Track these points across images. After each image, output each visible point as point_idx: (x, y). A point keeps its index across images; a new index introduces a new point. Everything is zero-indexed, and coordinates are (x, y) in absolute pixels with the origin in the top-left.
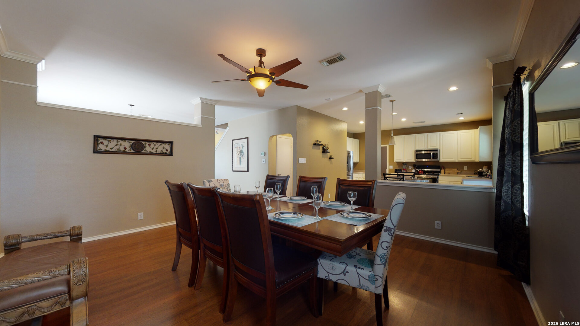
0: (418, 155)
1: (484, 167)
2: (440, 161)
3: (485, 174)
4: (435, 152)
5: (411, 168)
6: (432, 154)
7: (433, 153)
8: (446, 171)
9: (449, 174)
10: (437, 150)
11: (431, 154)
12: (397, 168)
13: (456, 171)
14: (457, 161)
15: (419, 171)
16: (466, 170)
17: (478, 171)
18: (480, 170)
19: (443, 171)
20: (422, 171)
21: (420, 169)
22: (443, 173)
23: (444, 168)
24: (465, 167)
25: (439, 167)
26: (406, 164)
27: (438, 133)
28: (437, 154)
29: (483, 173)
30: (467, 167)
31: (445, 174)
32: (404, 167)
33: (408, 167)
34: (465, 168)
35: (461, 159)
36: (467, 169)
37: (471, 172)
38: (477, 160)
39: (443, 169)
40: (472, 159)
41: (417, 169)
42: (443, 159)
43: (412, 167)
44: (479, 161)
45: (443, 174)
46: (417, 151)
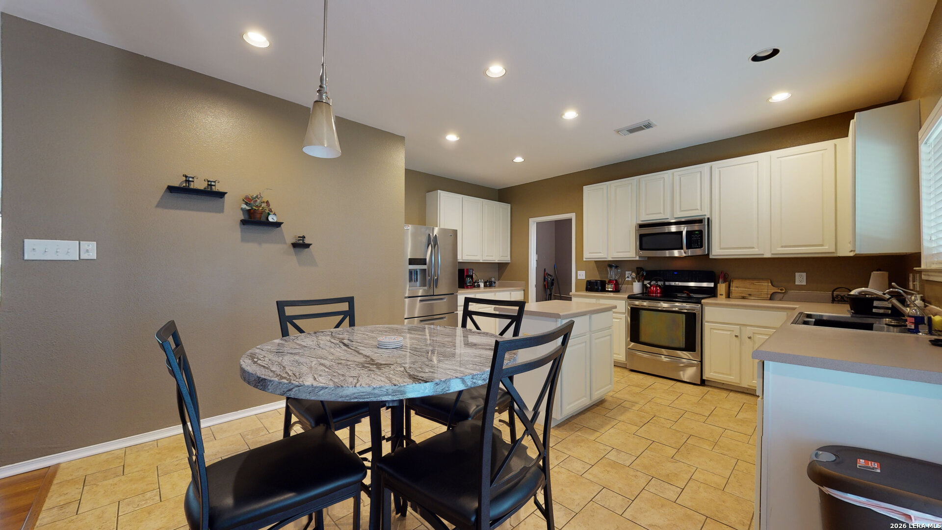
0: (644, 239)
1: (875, 274)
2: (711, 257)
3: (888, 308)
4: (696, 227)
5: (630, 279)
6: (684, 233)
7: (687, 232)
8: (733, 289)
9: (744, 298)
10: (700, 221)
11: (681, 233)
12: (596, 277)
13: (766, 287)
14: (768, 255)
15: (651, 286)
16: (800, 287)
17: (852, 293)
18: (863, 288)
19: (722, 288)
20: (659, 286)
21: (653, 282)
22: (724, 296)
23: (727, 280)
24: (797, 274)
25: (708, 276)
26: (617, 267)
27: (706, 166)
28: (701, 232)
29: (876, 303)
30: (804, 274)
31: (728, 296)
32: (612, 274)
33: (623, 275)
34: (801, 279)
35: (782, 247)
36: (804, 283)
37: (822, 294)
38: (845, 251)
39: (725, 281)
40: (824, 247)
41: (646, 282)
42: (721, 249)
43: (634, 275)
44: (852, 254)
45: (721, 299)
46: (641, 226)
